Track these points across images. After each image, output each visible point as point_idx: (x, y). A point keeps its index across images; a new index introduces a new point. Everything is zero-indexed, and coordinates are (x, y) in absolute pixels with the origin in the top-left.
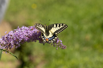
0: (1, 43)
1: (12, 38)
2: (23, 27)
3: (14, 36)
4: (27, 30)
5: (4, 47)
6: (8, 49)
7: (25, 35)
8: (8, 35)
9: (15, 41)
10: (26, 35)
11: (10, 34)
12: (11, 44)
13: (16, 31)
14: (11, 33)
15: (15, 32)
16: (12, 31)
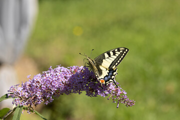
0: (21, 95)
1: (39, 86)
2: (59, 68)
3: (43, 84)
4: (66, 73)
5: (25, 103)
6: (32, 106)
7: (62, 82)
8: (32, 81)
9: (44, 92)
10: (64, 82)
11: (36, 80)
12: (36, 96)
13: (47, 74)
14: (38, 77)
15: (45, 76)
16: (40, 75)
